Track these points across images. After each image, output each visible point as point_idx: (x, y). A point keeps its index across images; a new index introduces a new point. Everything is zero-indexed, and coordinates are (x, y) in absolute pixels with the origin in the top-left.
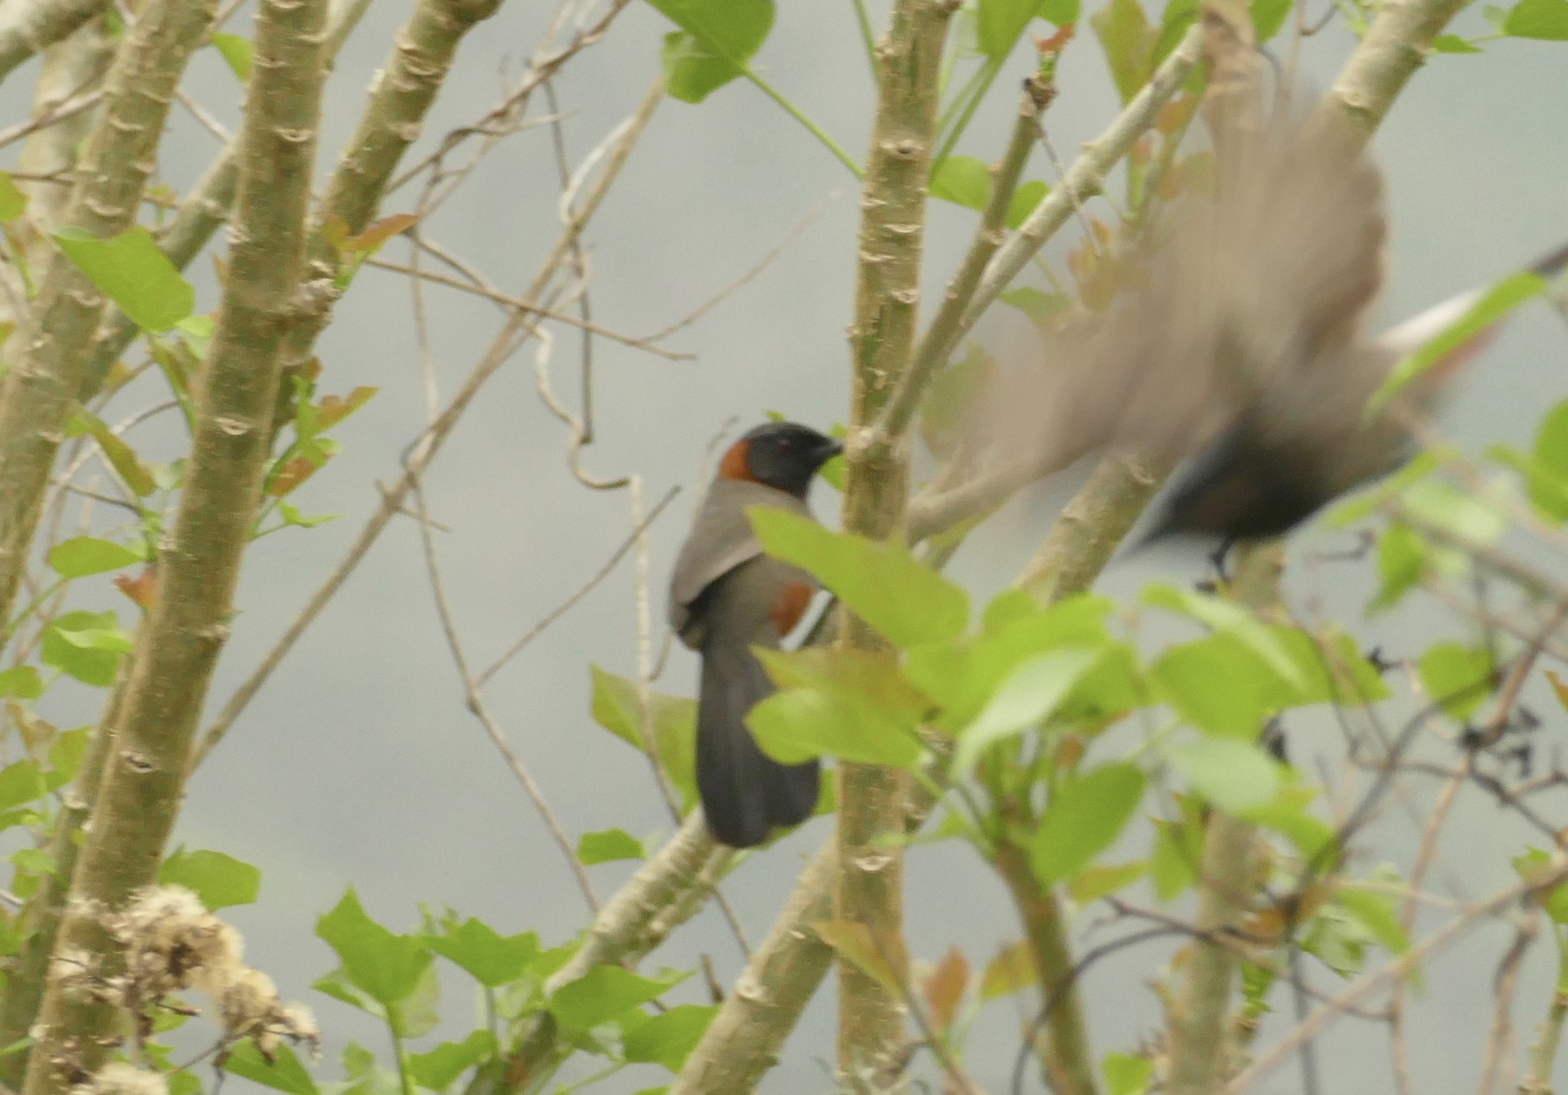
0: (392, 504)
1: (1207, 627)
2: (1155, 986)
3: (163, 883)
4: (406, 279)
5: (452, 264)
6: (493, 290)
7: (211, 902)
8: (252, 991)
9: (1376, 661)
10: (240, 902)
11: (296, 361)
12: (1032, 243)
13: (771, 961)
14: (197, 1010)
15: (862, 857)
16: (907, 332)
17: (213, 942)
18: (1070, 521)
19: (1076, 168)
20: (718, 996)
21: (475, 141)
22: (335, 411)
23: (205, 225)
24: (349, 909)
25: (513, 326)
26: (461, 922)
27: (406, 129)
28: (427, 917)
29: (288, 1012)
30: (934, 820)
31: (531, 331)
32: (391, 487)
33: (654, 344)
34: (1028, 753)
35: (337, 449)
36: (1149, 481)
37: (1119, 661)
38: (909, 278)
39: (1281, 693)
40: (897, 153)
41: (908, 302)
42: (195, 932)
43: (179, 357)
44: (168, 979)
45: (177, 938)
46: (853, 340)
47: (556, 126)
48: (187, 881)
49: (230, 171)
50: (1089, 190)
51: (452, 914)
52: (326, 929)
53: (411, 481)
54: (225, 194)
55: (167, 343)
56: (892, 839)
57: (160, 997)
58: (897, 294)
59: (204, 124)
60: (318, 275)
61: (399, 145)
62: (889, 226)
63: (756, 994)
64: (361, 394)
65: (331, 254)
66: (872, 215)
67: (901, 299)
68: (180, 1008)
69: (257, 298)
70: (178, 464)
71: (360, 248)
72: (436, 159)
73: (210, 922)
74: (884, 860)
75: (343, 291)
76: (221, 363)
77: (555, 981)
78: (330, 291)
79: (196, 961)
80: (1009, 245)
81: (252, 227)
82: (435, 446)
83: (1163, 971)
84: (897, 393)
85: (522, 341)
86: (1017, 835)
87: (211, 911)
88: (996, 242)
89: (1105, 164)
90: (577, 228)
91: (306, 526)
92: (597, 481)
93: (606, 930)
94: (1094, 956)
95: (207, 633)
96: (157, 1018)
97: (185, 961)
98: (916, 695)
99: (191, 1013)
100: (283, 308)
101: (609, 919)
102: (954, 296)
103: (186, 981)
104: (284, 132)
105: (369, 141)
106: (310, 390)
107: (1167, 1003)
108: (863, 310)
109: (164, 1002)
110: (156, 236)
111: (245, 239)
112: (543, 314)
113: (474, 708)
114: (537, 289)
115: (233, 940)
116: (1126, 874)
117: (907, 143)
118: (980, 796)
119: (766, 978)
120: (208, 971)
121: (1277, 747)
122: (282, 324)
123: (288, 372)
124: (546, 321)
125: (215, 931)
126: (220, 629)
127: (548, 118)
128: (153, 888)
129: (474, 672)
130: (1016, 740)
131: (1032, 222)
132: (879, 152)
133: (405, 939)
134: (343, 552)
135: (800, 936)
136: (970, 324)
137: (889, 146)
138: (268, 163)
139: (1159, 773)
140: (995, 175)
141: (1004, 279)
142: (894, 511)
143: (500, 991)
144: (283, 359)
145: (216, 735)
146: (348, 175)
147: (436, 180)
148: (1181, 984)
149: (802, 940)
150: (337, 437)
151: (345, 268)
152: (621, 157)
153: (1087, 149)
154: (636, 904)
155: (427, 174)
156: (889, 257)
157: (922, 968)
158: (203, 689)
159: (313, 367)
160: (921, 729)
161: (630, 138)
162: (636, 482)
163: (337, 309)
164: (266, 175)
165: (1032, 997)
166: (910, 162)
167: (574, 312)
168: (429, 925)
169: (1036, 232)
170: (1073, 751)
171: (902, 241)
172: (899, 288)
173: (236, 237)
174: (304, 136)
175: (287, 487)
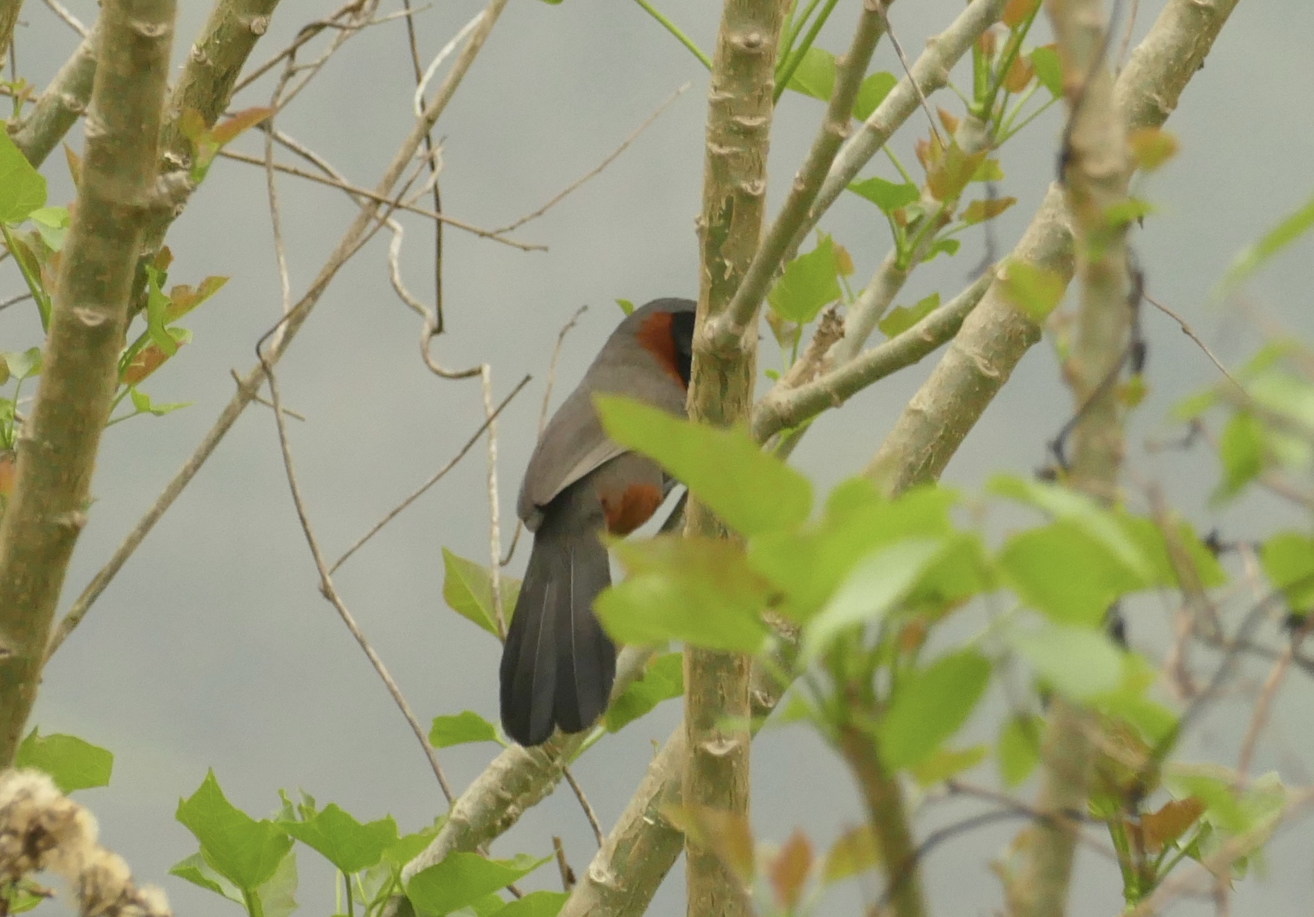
0: (247, 393)
1: (1047, 514)
2: (997, 869)
3: (20, 767)
4: (262, 171)
5: (307, 157)
6: (345, 182)
7: (66, 785)
8: (107, 874)
9: (1214, 545)
10: (91, 785)
11: (148, 251)
12: (879, 137)
13: (622, 846)
14: (54, 892)
15: (710, 740)
16: (756, 224)
17: (69, 823)
18: (917, 412)
19: (922, 62)
20: (570, 878)
21: (330, 35)
22: (186, 300)
23: (62, 119)
24: (209, 793)
25: (367, 218)
26: (319, 808)
27: (256, 22)
28: (285, 803)
29: (143, 894)
30: (782, 706)
31: (383, 222)
32: (245, 376)
33: (503, 236)
34: (871, 639)
35: (189, 337)
36: (994, 373)
37: (965, 551)
38: (758, 170)
39: (1123, 579)
40: (744, 47)
41: (756, 194)
42: (52, 816)
43: (32, 246)
44: (24, 861)
45: (33, 821)
46: (701, 231)
47: (409, 18)
48: (43, 765)
49: (87, 64)
50: (934, 83)
51: (311, 801)
52: (186, 814)
53: (265, 369)
54: (82, 90)
55: (21, 233)
56: (737, 725)
57: (15, 880)
58: (746, 186)
59: (62, 17)
60: (173, 167)
61: (249, 38)
62: (738, 119)
63: (607, 878)
64: (211, 285)
65: (186, 147)
66: (719, 108)
67: (749, 190)
68: (36, 890)
69: (113, 190)
70: (32, 353)
71: (215, 140)
72: (292, 53)
73: (65, 805)
74: (731, 744)
75: (198, 183)
76: (78, 253)
77: (411, 868)
78: (186, 183)
79: (52, 843)
80: (855, 138)
81: (109, 121)
82: (288, 336)
83: (1005, 853)
84: (745, 282)
85: (375, 231)
86: (861, 720)
87: (66, 793)
88: (842, 134)
89: (950, 59)
90: (430, 121)
91: (159, 414)
92: (447, 371)
93: (462, 817)
94: (937, 838)
95: (65, 521)
96: (12, 900)
97: (41, 844)
98: (761, 582)
99: (47, 895)
100: (140, 201)
101: (465, 806)
102: (801, 187)
103: (41, 863)
104: (142, 27)
105: (218, 34)
106: (162, 281)
107: (1008, 886)
108: (711, 201)
109: (20, 884)
110: (13, 130)
111: (102, 131)
112: (397, 206)
113: (327, 594)
114: (389, 183)
115: (88, 822)
116: (969, 758)
117: (754, 37)
118: (825, 682)
119: (616, 863)
120: (62, 853)
121: (1118, 632)
122: (138, 215)
123: (143, 261)
124: (396, 212)
125: (71, 815)
126: (77, 516)
127: (403, 13)
128: (11, 771)
129: (328, 561)
130: (860, 630)
131: (880, 114)
132: (726, 45)
133: (265, 823)
134: (200, 442)
135: (651, 822)
136: (818, 215)
137: (737, 39)
138: (125, 56)
139: (1005, 661)
140: (840, 68)
141: (852, 171)
142: (741, 399)
143: (357, 877)
144: (140, 250)
145: (73, 621)
146: (198, 67)
147: (291, 73)
148: (1022, 867)
149: (651, 826)
150: (188, 326)
151: (200, 161)
152: (474, 50)
153: (933, 42)
154: (490, 791)
155: (282, 67)
156: (734, 149)
157: (767, 849)
158: (61, 576)
159: (166, 256)
160: (768, 617)
161: (482, 33)
162: (487, 370)
163: (193, 199)
164: (122, 70)
165: (875, 879)
166: (760, 55)
167: (429, 205)
168: (289, 812)
169: (883, 124)
170: (915, 637)
171: (750, 134)
172: (746, 179)
173: (93, 130)
174: (160, 30)
175: (140, 375)
